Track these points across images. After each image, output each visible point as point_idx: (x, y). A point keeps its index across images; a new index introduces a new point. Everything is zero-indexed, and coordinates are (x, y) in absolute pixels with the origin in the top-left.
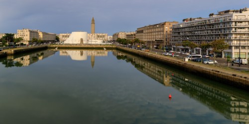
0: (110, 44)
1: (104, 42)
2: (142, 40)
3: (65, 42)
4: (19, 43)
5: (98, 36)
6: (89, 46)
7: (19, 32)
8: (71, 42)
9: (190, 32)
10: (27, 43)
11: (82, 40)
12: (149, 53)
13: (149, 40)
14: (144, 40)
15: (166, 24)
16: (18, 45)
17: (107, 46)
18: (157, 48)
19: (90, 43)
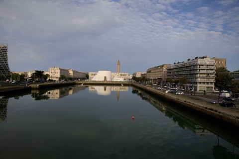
1: (125, 80)
5: (121, 75)
7: (51, 70)
11: (105, 78)
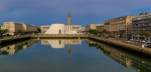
0: (83, 34)
1: (78, 32)
2: (109, 30)
3: (46, 33)
4: (5, 34)
5: (74, 28)
6: (66, 36)
7: (5, 24)
8: (51, 33)
9: (145, 23)
10: (13, 34)
11: (60, 31)
12: (115, 41)
13: (114, 30)
14: (111, 30)
15: (127, 17)
16: (5, 36)
17: (81, 36)
18: (120, 37)
19: (67, 33)
